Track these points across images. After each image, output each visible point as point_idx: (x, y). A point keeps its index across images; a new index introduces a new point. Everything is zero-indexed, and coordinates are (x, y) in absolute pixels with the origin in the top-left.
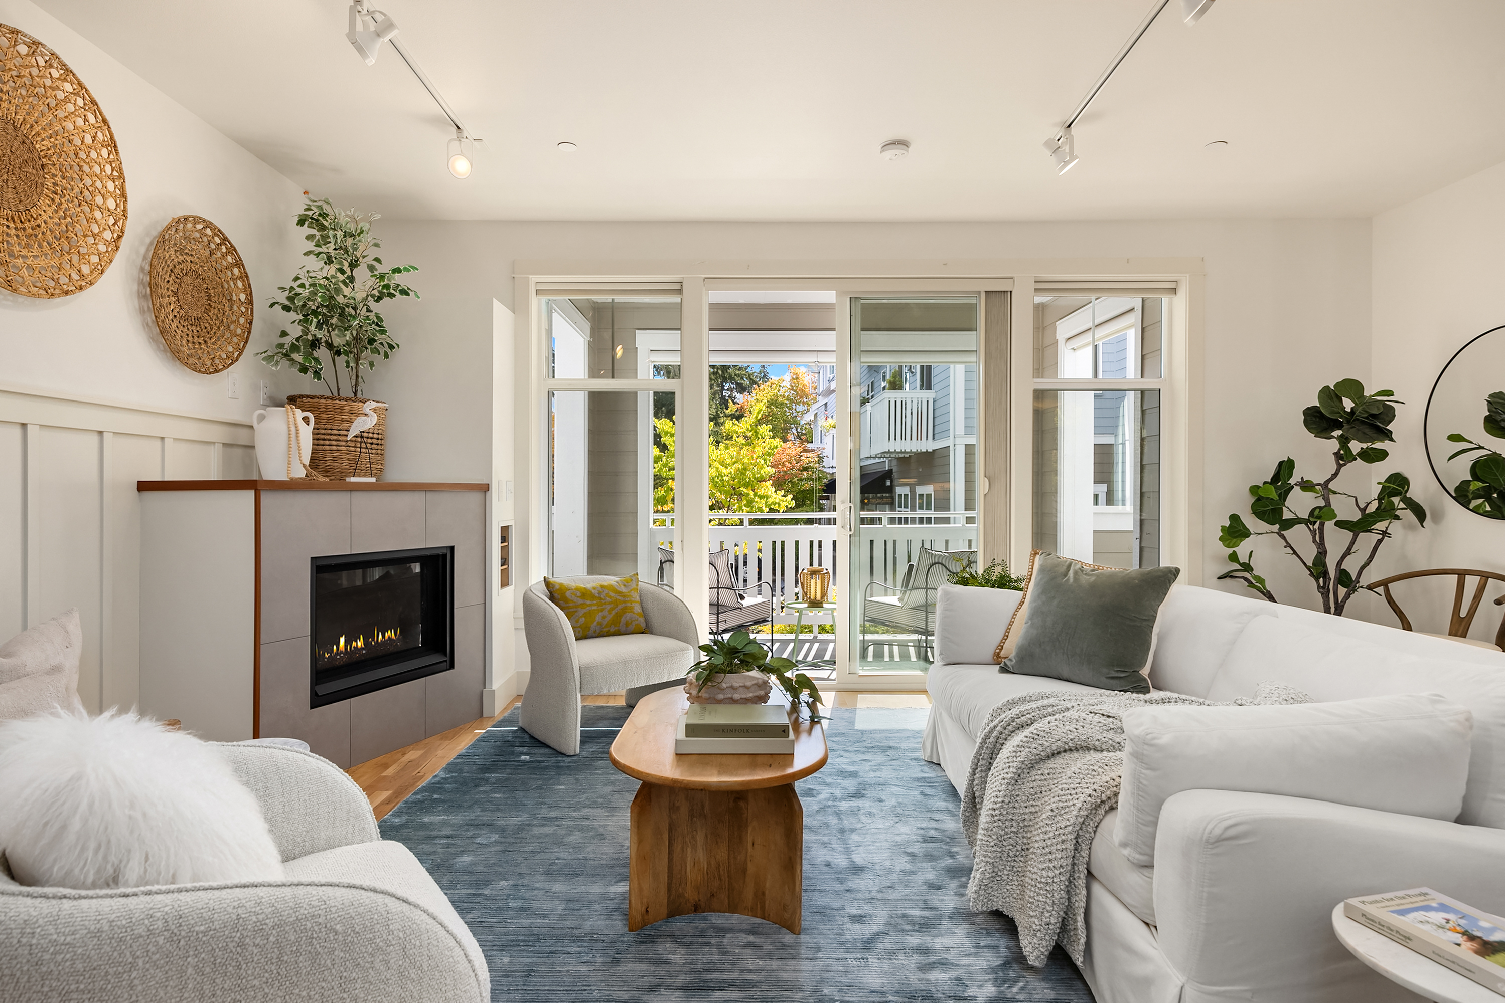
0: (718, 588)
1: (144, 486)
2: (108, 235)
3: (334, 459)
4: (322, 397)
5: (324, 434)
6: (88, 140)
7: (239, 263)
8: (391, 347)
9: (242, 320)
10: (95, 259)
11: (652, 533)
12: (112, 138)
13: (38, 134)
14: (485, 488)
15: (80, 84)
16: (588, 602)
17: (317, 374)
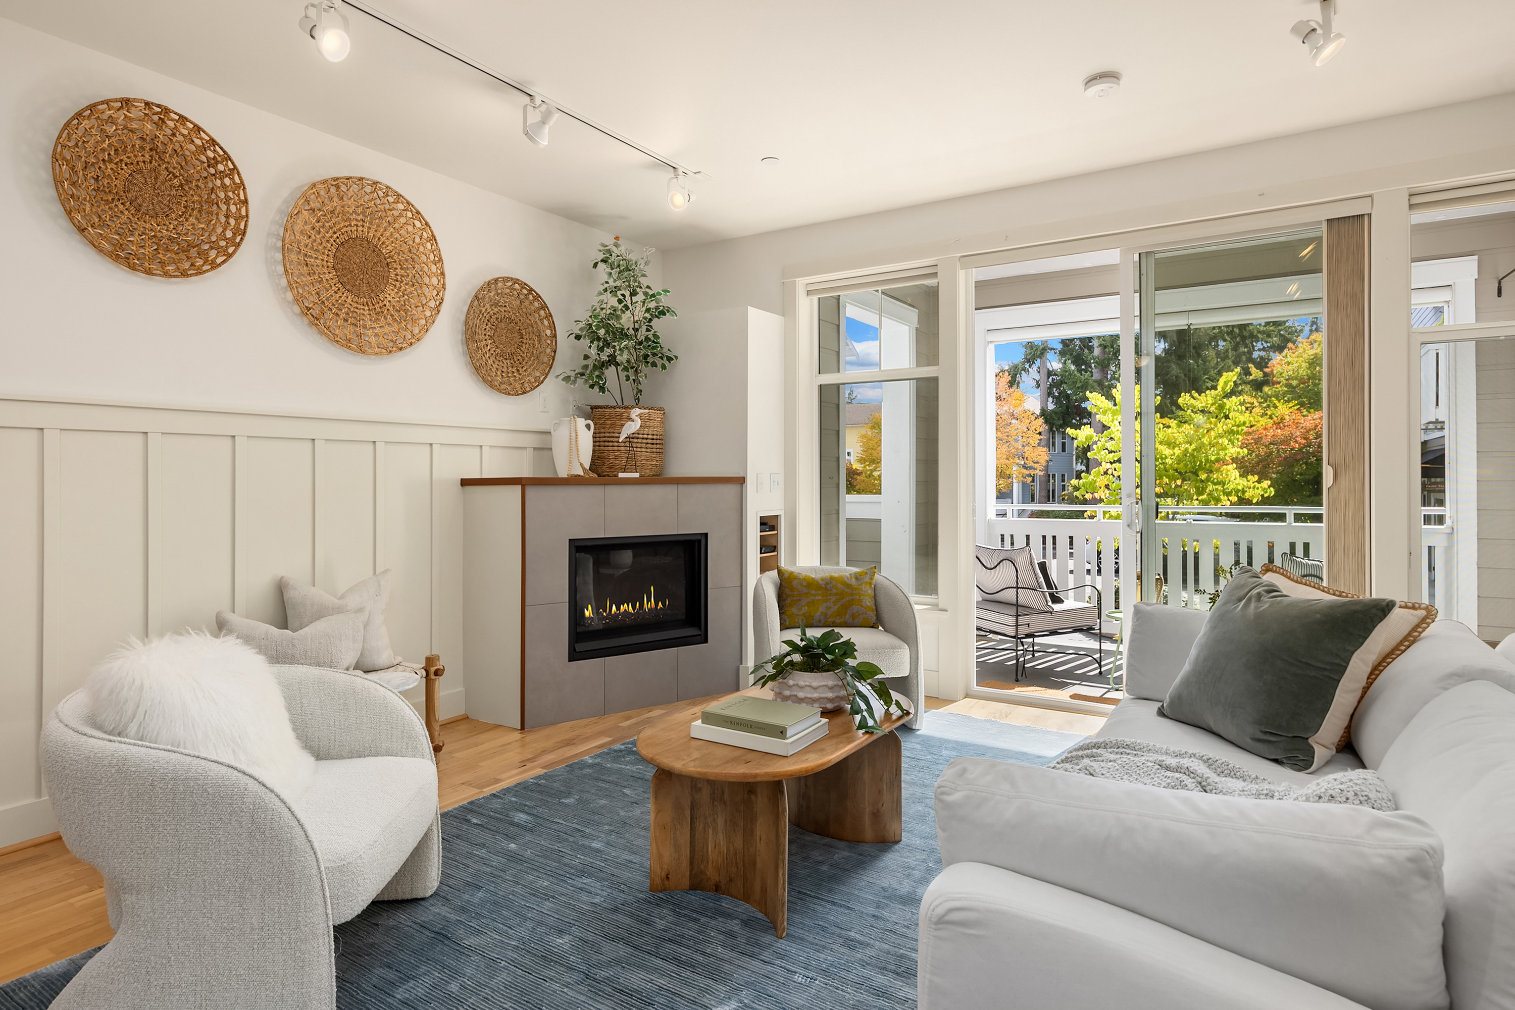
0: (1017, 588)
1: (465, 483)
2: (432, 304)
3: (616, 458)
4: (607, 407)
5: (608, 437)
6: (417, 240)
7: (544, 307)
8: (669, 359)
9: (548, 350)
10: (423, 322)
11: (989, 524)
12: (433, 235)
13: (383, 243)
14: (741, 481)
15: (408, 203)
16: (813, 592)
17: (602, 389)
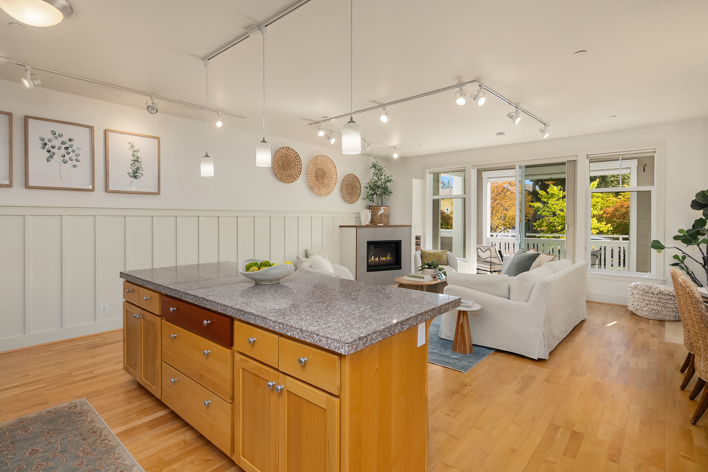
0: (491, 257)
1: (340, 226)
2: (334, 182)
3: (377, 220)
4: (374, 206)
5: (374, 214)
6: (332, 167)
7: (358, 180)
8: (390, 193)
9: (359, 191)
10: (332, 187)
12: (335, 166)
13: (324, 169)
14: (411, 226)
15: (330, 159)
16: (430, 256)
17: (373, 201)
